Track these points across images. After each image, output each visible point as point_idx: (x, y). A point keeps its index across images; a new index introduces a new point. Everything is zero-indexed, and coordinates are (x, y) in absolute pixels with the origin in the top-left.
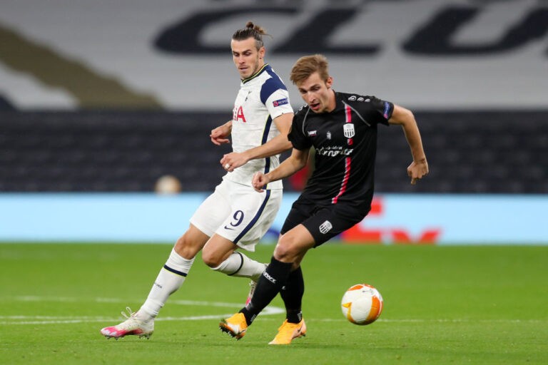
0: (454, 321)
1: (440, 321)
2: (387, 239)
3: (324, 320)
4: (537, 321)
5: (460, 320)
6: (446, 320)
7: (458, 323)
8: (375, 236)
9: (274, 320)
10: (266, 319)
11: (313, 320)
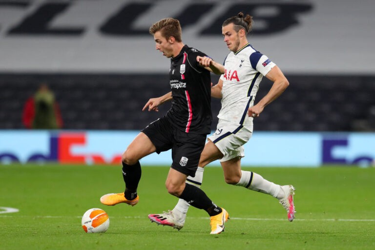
0: (135, 217)
1: (126, 217)
2: (89, 162)
3: (45, 217)
4: (192, 218)
5: (139, 217)
6: (129, 217)
7: (138, 219)
8: (81, 159)
9: (11, 217)
10: (6, 216)
11: (38, 217)
